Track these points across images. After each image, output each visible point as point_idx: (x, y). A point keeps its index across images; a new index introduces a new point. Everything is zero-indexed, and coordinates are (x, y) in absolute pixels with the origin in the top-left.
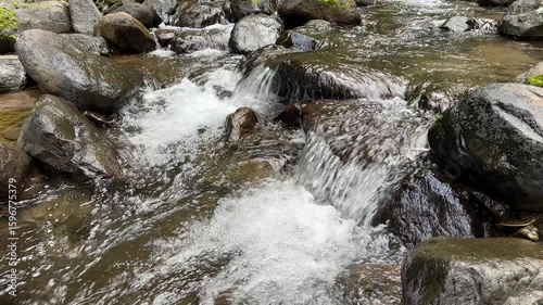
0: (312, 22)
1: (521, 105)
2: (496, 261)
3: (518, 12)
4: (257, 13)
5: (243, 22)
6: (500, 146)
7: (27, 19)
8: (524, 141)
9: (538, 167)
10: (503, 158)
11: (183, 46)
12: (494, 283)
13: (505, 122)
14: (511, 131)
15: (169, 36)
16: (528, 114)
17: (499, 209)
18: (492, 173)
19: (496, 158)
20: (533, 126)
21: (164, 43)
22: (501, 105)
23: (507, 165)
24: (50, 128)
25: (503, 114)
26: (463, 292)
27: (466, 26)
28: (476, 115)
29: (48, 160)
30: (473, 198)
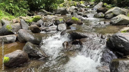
0: (73, 24)
1: (123, 36)
2: (126, 60)
3: (113, 20)
4: (61, 23)
5: (59, 25)
6: (121, 43)
7: (14, 27)
8: (125, 42)
9: (128, 46)
10: (122, 45)
11: (47, 31)
12: (127, 63)
13: (121, 39)
14: (122, 40)
15: (44, 29)
16: (124, 37)
17: (122, 54)
18: (120, 48)
19: (120, 45)
20: (126, 39)
21: (43, 30)
22: (119, 36)
23: (123, 46)
24: (32, 48)
25: (120, 38)
26: (122, 65)
27: (104, 23)
28: (115, 38)
29: (31, 54)
30: (117, 53)
